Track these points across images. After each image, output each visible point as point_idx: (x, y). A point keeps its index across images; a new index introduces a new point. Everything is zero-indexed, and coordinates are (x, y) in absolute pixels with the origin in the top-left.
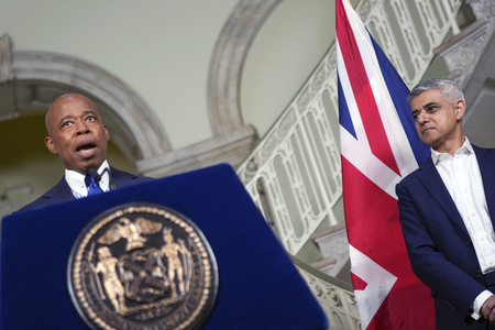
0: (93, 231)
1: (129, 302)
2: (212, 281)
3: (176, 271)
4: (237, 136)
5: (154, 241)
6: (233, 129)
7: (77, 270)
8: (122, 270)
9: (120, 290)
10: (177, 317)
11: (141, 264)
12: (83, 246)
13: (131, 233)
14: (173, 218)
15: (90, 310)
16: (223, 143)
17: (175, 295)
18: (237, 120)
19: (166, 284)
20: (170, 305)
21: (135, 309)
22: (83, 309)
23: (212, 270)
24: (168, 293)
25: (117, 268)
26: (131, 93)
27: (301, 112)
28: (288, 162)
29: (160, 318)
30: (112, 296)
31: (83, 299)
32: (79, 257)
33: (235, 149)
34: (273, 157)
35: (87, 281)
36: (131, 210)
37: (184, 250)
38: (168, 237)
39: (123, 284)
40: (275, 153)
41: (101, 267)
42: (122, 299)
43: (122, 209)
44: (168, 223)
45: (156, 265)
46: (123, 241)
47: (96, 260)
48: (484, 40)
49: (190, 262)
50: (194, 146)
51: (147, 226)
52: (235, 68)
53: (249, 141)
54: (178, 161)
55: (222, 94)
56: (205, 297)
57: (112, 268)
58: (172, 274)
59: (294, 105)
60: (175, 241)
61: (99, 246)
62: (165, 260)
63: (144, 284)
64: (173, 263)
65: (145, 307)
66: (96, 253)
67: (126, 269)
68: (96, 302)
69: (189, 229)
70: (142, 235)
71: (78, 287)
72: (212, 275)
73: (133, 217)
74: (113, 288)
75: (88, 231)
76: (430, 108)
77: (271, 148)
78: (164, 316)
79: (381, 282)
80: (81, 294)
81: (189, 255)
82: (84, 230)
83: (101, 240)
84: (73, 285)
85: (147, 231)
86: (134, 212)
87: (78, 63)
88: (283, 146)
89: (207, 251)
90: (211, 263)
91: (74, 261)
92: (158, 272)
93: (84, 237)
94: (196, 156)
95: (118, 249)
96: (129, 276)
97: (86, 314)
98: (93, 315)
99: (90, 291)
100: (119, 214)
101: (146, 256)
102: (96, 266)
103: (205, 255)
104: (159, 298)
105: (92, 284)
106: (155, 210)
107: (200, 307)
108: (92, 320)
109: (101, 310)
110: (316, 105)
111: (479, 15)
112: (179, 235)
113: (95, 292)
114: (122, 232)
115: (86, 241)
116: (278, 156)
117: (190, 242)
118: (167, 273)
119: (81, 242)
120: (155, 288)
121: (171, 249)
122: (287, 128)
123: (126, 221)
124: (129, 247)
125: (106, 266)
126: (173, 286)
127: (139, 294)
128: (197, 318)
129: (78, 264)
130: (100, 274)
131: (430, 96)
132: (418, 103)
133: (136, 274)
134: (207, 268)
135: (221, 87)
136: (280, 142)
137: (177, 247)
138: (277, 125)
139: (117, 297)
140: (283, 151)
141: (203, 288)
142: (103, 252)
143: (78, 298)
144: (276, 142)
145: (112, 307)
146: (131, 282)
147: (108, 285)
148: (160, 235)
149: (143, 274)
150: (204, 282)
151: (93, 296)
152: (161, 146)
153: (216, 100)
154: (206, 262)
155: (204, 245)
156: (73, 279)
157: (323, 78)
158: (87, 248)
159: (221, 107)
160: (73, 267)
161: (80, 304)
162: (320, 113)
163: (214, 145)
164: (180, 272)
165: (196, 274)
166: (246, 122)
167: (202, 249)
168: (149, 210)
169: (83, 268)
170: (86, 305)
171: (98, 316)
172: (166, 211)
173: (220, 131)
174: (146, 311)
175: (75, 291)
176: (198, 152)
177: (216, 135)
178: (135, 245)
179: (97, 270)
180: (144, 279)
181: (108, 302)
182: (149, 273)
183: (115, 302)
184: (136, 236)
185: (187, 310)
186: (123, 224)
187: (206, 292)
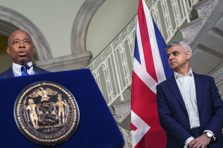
0: (27, 91)
1: (40, 124)
2: (77, 119)
3: (62, 113)
4: (83, 55)
5: (53, 99)
6: (81, 52)
7: (18, 107)
8: (38, 110)
9: (36, 118)
10: (60, 133)
11: (47, 108)
12: (22, 97)
13: (44, 94)
14: (63, 90)
15: (22, 125)
16: (76, 58)
17: (60, 123)
18: (84, 48)
19: (57, 118)
20: (57, 127)
21: (42, 127)
22: (20, 125)
23: (77, 114)
24: (57, 122)
25: (36, 108)
26: (36, 30)
27: (114, 48)
28: (105, 70)
29: (53, 132)
30: (33, 120)
31: (20, 120)
32: (20, 102)
33: (81, 61)
34: (99, 67)
35: (22, 113)
36: (45, 84)
37: (66, 104)
38: (60, 98)
39: (38, 116)
40: (100, 65)
41: (29, 107)
42: (37, 122)
43: (40, 83)
44: (60, 92)
45: (53, 109)
46: (40, 97)
47: (27, 104)
48: (201, 27)
49: (68, 110)
50: (63, 57)
51: (51, 92)
52: (86, 24)
53: (88, 58)
54: (54, 63)
55: (78, 36)
56: (73, 126)
57: (34, 108)
58: (60, 114)
59: (111, 45)
60: (63, 100)
61: (29, 98)
62: (57, 107)
63: (47, 117)
64: (61, 110)
65: (47, 127)
66: (27, 101)
67: (40, 109)
68: (25, 122)
69: (69, 96)
70: (48, 96)
71: (18, 115)
72: (77, 116)
73: (45, 87)
74: (34, 117)
75: (25, 91)
76: (175, 53)
77: (99, 63)
78: (54, 132)
79: (143, 128)
80: (19, 118)
81: (68, 107)
82: (23, 90)
83: (30, 96)
84: (16, 114)
85: (51, 94)
86: (46, 85)
87: (14, 13)
88: (104, 63)
89: (76, 106)
90: (77, 111)
91: (17, 103)
92: (54, 113)
93: (23, 93)
94: (63, 62)
95: (37, 100)
96: (41, 113)
97: (21, 127)
98: (23, 128)
99: (23, 117)
100: (39, 85)
101: (49, 105)
102: (27, 107)
103: (75, 107)
104: (53, 124)
105: (25, 114)
106: (55, 86)
107: (71, 130)
108: (23, 130)
109: (27, 126)
110: (121, 46)
111: (200, 15)
112: (65, 97)
113: (25, 118)
114: (40, 93)
115: (23, 95)
116: (101, 67)
117: (69, 101)
118: (58, 113)
119: (21, 95)
120: (52, 119)
121: (60, 103)
122: (107, 55)
123: (42, 89)
124: (42, 100)
125: (31, 107)
126: (60, 119)
127: (45, 121)
128: (69, 134)
129: (19, 105)
130: (28, 110)
131: (175, 48)
132: (170, 51)
133: (44, 112)
134: (75, 113)
135: (78, 32)
136: (103, 61)
137: (63, 103)
138: (102, 53)
139: (35, 121)
140: (104, 65)
141: (73, 122)
142: (31, 101)
143: (18, 120)
144: (101, 61)
145: (32, 125)
146: (41, 115)
147: (31, 115)
148: (56, 96)
149: (47, 113)
150: (73, 119)
151: (24, 119)
152: (48, 56)
153: (75, 38)
154: (75, 111)
155: (75, 103)
156: (16, 111)
157: (126, 35)
158: (24, 98)
159: (77, 41)
160: (17, 106)
161: (18, 122)
162: (122, 50)
163: (72, 58)
164: (63, 114)
165: (70, 115)
166: (88, 50)
167: (74, 105)
168: (52, 85)
169: (21, 107)
170: (21, 123)
171: (26, 128)
172: (60, 87)
173: (75, 52)
174: (47, 129)
175: (17, 116)
176: (64, 60)
177: (73, 54)
178: (45, 99)
179: (27, 109)
180: (47, 115)
181: (31, 123)
182: (50, 112)
183: (34, 123)
184: (46, 96)
185: (65, 131)
186: (40, 90)
187: (74, 123)
